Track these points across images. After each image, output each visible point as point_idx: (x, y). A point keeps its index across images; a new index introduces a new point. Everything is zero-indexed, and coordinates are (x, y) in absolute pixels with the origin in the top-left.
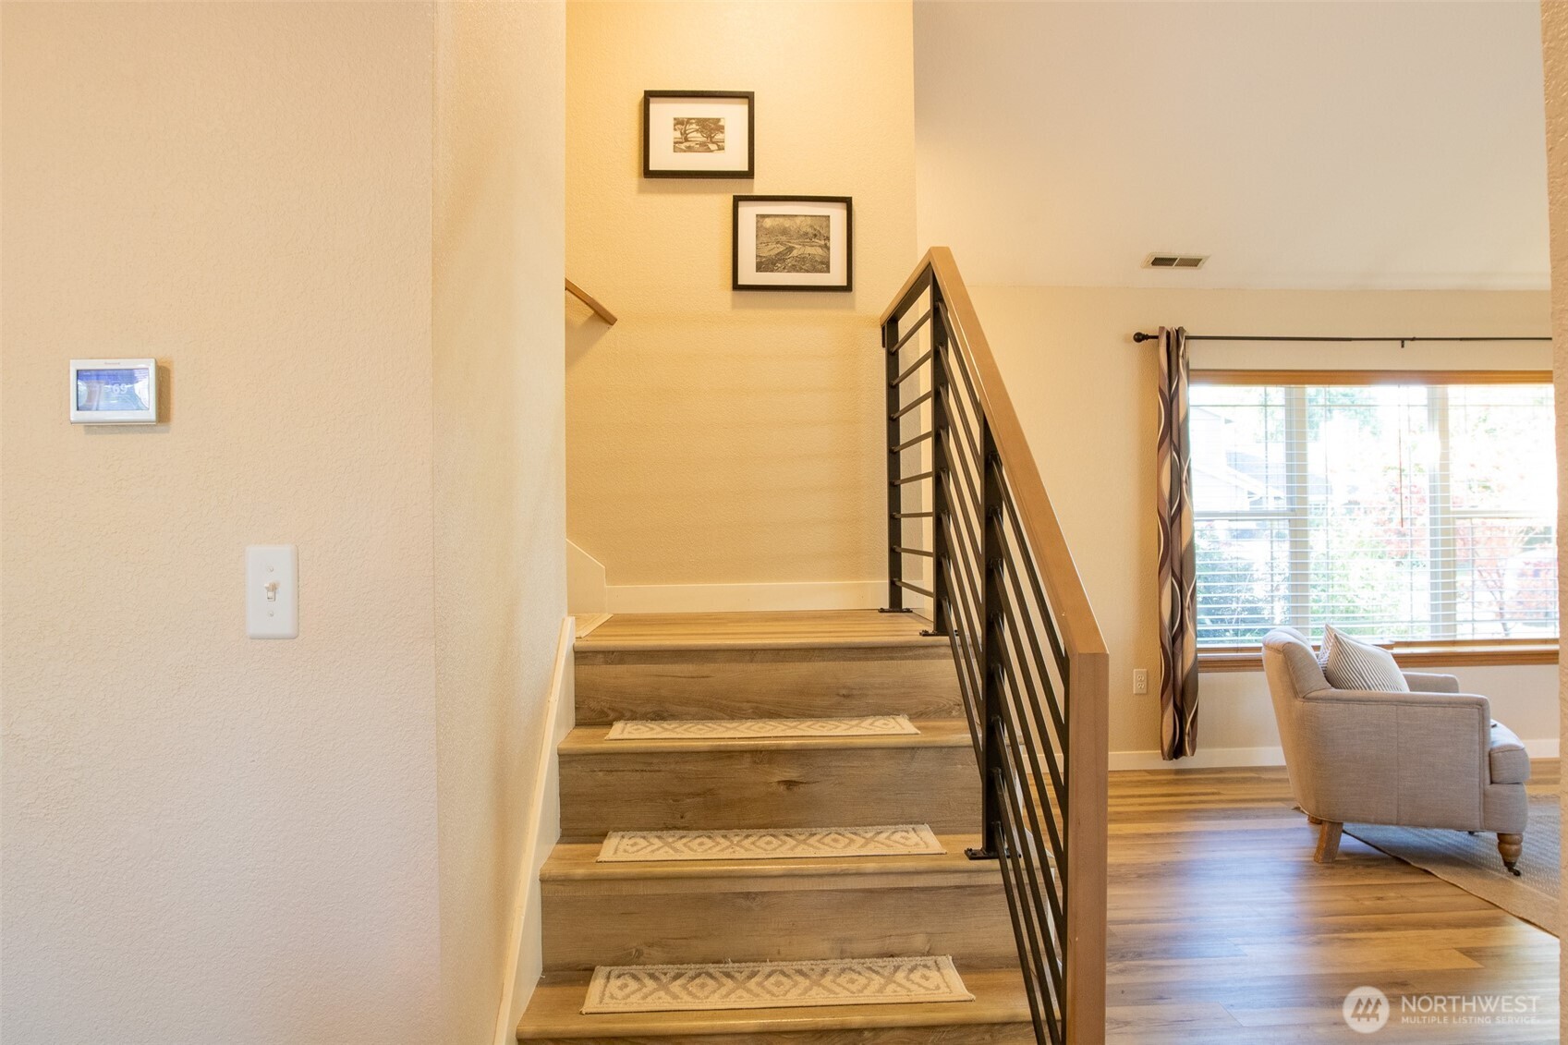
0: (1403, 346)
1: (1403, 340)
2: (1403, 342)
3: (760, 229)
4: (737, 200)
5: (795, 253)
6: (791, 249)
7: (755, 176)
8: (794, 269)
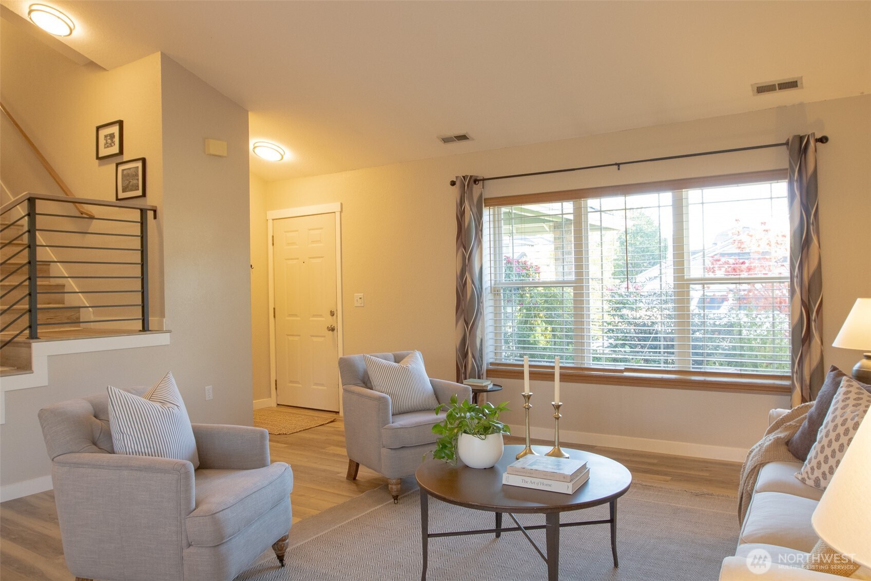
0: (619, 169)
1: (618, 165)
2: (619, 166)
3: (123, 175)
4: (117, 165)
5: (131, 184)
6: (130, 182)
7: (124, 153)
8: (132, 190)
